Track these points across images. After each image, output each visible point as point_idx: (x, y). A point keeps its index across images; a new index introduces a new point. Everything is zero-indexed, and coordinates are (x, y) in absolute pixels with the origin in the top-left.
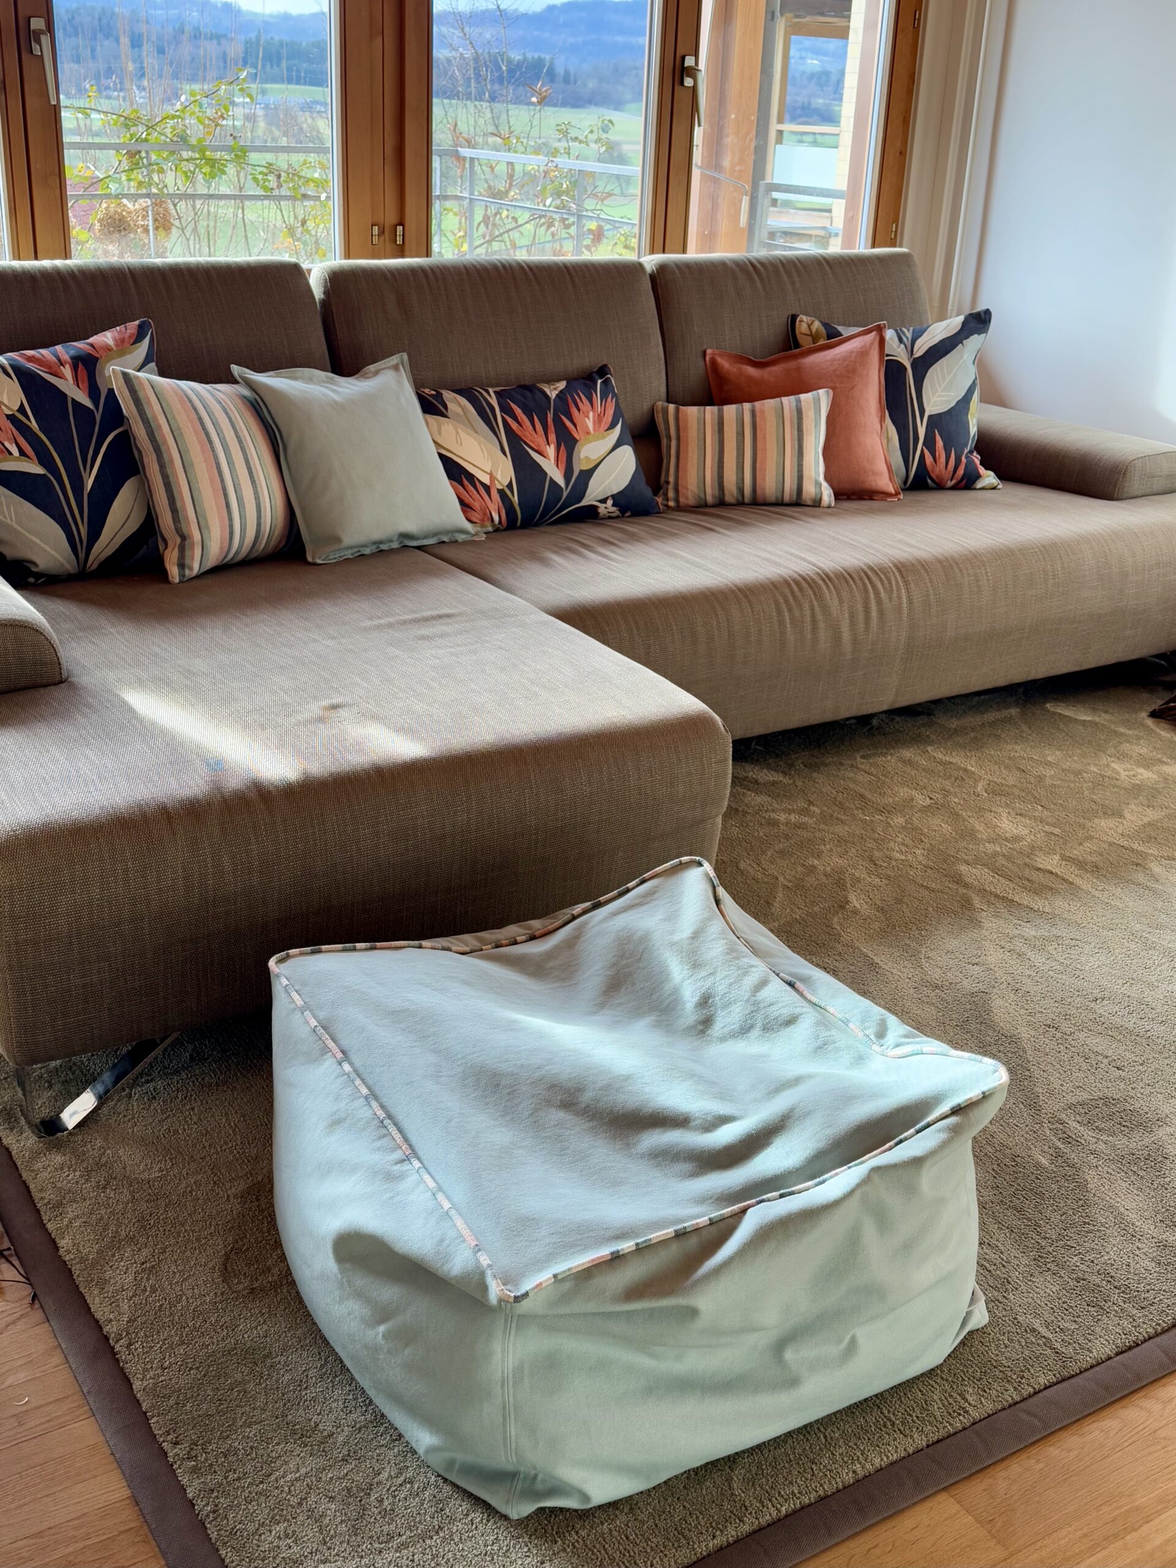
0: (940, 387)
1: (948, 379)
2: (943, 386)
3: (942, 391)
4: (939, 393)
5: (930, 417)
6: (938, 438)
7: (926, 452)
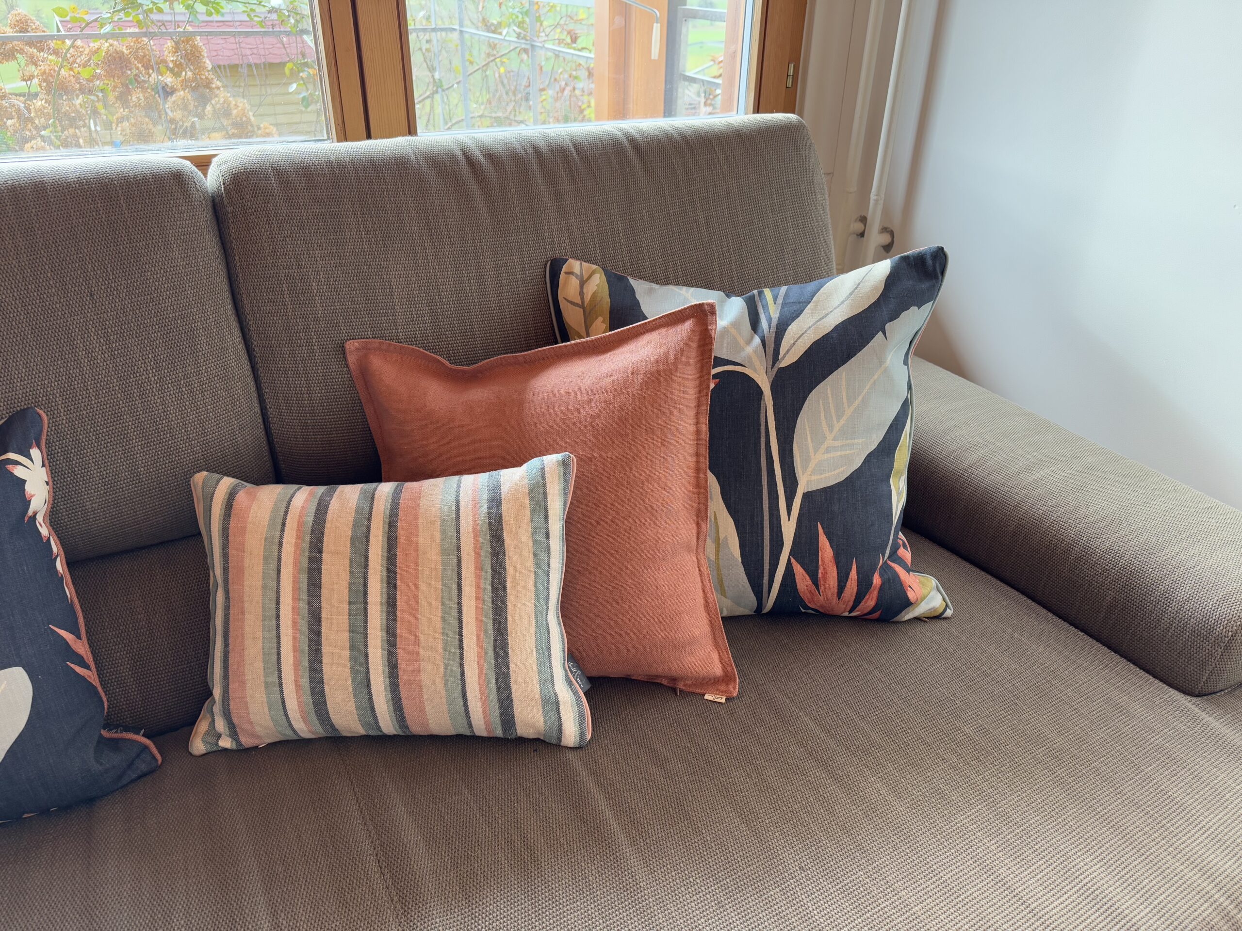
0: (831, 431)
1: (848, 412)
2: (837, 427)
3: (835, 439)
4: (829, 443)
5: (807, 496)
6: (823, 540)
7: (798, 569)
